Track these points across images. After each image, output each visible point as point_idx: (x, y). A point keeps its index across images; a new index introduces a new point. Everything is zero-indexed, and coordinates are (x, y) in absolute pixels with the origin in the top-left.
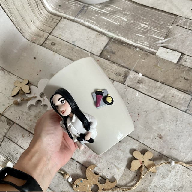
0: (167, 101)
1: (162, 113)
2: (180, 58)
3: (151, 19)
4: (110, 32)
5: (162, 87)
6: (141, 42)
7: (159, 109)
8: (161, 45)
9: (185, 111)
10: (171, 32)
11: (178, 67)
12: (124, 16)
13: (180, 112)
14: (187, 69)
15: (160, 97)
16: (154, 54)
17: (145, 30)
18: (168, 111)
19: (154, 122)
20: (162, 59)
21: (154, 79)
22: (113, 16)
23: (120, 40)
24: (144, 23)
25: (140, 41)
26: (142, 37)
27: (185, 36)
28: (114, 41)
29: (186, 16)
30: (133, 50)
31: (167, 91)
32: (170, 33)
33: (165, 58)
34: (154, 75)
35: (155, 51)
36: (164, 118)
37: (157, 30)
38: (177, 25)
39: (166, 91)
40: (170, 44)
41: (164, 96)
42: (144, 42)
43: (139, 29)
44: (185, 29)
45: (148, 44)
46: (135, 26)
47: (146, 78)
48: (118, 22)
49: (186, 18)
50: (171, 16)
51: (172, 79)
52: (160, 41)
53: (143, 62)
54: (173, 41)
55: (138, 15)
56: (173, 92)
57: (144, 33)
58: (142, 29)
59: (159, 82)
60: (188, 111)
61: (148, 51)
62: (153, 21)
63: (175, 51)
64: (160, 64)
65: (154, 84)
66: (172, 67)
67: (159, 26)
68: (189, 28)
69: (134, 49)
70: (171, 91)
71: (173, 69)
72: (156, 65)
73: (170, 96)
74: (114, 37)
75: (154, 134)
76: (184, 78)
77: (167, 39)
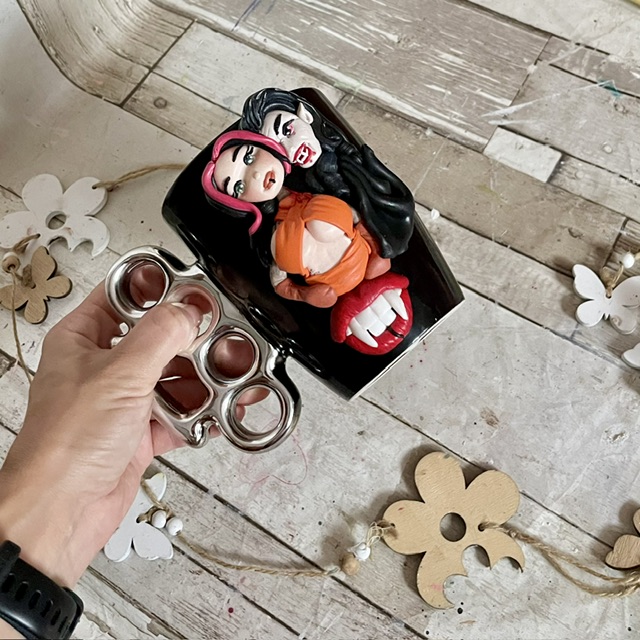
0: (514, 302)
1: (500, 342)
2: (558, 166)
3: (474, 40)
4: (346, 74)
5: (502, 256)
6: (440, 111)
7: (490, 328)
8: (500, 123)
9: (569, 335)
10: (532, 85)
11: (550, 195)
12: (390, 28)
13: (553, 338)
14: (578, 203)
15: (494, 287)
16: (479, 149)
17: (453, 75)
18: (517, 335)
19: (474, 369)
20: (503, 166)
21: (475, 229)
22: (357, 27)
23: (376, 100)
24: (452, 49)
25: (437, 107)
26: (444, 94)
27: (576, 100)
28: (355, 101)
29: (579, 36)
30: (415, 134)
31: (517, 270)
32: (528, 86)
33: (513, 163)
34: (477, 217)
35: (481, 140)
36: (504, 358)
37: (490, 75)
38: (551, 65)
39: (512, 270)
40: (528, 122)
41: (506, 284)
42: (448, 110)
43: (435, 69)
44: (574, 77)
45: (460, 118)
46: (423, 59)
47: (453, 226)
48: (370, 43)
49: (578, 44)
50: (535, 36)
51: (532, 231)
52: (497, 109)
53: (446, 172)
54: (538, 114)
55: (434, 25)
56: (534, 274)
57: (451, 83)
58: (443, 70)
59: (491, 239)
60: (577, 338)
61: (460, 140)
62: (480, 48)
63: (544, 143)
64: (497, 184)
65: (477, 247)
66: (532, 193)
67: (498, 62)
68: (588, 78)
69: (417, 130)
70: (529, 269)
71: (536, 199)
72: (485, 186)
73: (526, 286)
74: (357, 90)
75: (472, 408)
76: (570, 231)
77: (521, 106)
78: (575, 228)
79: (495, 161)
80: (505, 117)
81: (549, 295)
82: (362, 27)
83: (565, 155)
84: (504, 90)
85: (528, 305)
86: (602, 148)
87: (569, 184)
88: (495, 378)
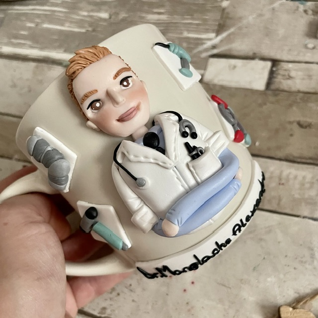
1: (263, 243)
2: (272, 74)
8: (210, 54)
10: (230, 16)
12: (101, 9)
14: (298, 97)
18: (278, 231)
19: (245, 276)
22: (74, 17)
27: (270, 17)
32: (227, 18)
36: (272, 257)
54: (241, 36)
63: (253, 58)
66: (255, 102)
67: (196, 8)
73: (273, 185)
76: (299, 124)
77: (224, 35)
78: (302, 119)
79: (215, 85)
80: (214, 47)
81: (297, 186)
82: (78, 15)
83: (275, 62)
84: (207, 27)
85: (280, 200)
86: (306, 47)
87: (285, 84)
88: (269, 279)
